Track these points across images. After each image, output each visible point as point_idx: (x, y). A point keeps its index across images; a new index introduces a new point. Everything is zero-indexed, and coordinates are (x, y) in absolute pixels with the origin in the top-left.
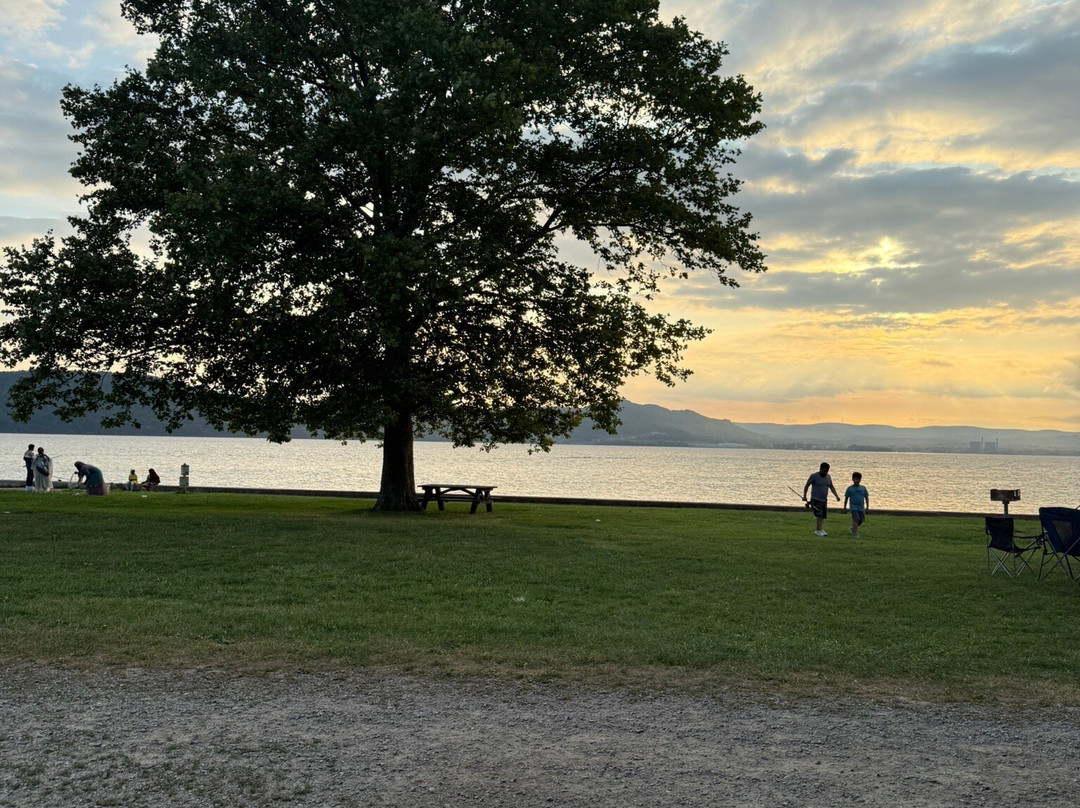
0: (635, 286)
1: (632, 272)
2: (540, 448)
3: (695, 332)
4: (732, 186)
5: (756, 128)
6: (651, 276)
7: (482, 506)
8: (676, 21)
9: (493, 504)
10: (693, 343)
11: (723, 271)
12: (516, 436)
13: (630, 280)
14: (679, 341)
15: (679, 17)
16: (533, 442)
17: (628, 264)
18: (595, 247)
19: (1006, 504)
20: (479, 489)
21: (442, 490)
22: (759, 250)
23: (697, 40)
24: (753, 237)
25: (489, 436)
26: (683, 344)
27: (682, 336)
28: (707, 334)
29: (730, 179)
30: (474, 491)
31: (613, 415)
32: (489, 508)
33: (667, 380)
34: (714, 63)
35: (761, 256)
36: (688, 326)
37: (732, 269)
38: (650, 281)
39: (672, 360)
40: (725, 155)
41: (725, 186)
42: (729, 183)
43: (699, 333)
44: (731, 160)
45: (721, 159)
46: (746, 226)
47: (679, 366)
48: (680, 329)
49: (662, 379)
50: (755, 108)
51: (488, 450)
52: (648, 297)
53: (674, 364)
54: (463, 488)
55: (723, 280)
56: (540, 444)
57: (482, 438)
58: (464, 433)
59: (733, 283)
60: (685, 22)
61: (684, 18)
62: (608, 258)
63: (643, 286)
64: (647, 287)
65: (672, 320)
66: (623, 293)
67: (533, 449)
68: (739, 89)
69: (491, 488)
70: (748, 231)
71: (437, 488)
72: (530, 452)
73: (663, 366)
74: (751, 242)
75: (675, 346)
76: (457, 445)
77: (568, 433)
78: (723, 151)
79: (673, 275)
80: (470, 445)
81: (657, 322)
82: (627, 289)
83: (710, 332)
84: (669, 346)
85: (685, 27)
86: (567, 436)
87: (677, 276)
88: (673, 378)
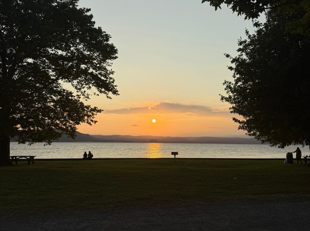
0: (82, 97)
1: (82, 93)
2: (48, 144)
3: (99, 110)
4: (112, 72)
5: (116, 58)
6: (87, 94)
7: (31, 162)
8: (99, 28)
9: (35, 161)
10: (98, 114)
11: (108, 95)
12: (40, 140)
13: (80, 95)
14: (95, 113)
15: (100, 27)
16: (46, 142)
17: (81, 91)
18: (73, 86)
19: (175, 156)
20: (31, 157)
21: (17, 157)
22: (117, 90)
23: (104, 34)
24: (116, 86)
25: (31, 140)
26: (95, 114)
27: (95, 111)
28: (102, 111)
29: (111, 71)
30: (29, 158)
31: (75, 134)
32: (33, 163)
33: (90, 124)
34: (107, 40)
35: (117, 91)
36: (97, 109)
37: (110, 94)
38: (87, 96)
39: (92, 118)
40: (109, 64)
41: (110, 72)
42: (111, 72)
43: (100, 111)
44: (110, 65)
45: (108, 65)
46: (113, 83)
47: (94, 120)
48: (95, 109)
49: (88, 123)
50: (116, 53)
51: (30, 145)
52: (86, 100)
53: (92, 119)
54: (25, 157)
55: (108, 97)
56: (48, 143)
57: (28, 141)
58: (22, 139)
59: (110, 98)
60: (101, 28)
61: (101, 27)
62: (77, 89)
63: (85, 97)
64: (86, 97)
65: (92, 107)
66: (78, 99)
67: (45, 144)
68: (112, 47)
69: (34, 157)
70: (114, 84)
71: (16, 157)
72: (45, 145)
73: (89, 120)
74: (115, 88)
75: (93, 114)
76: (19, 143)
77: (58, 139)
78: (108, 63)
79: (95, 95)
80: (24, 143)
81: (88, 107)
82: (80, 98)
83: (103, 111)
84: (91, 114)
85: (101, 30)
86: (58, 140)
87: (96, 95)
88: (92, 123)
